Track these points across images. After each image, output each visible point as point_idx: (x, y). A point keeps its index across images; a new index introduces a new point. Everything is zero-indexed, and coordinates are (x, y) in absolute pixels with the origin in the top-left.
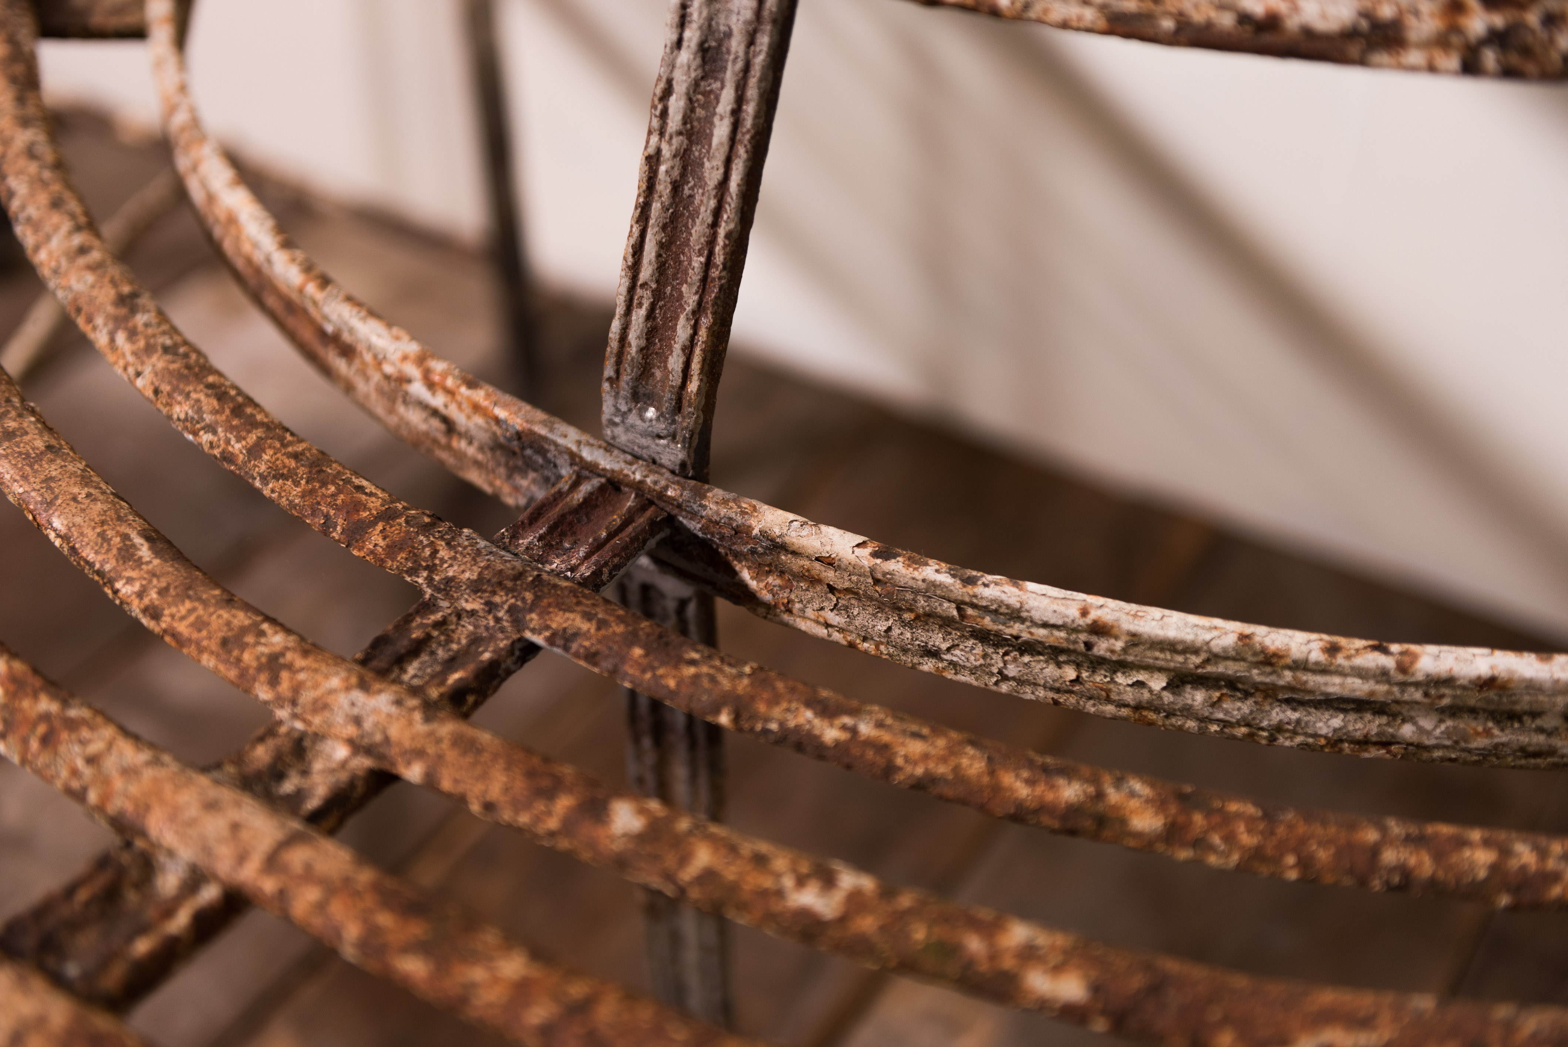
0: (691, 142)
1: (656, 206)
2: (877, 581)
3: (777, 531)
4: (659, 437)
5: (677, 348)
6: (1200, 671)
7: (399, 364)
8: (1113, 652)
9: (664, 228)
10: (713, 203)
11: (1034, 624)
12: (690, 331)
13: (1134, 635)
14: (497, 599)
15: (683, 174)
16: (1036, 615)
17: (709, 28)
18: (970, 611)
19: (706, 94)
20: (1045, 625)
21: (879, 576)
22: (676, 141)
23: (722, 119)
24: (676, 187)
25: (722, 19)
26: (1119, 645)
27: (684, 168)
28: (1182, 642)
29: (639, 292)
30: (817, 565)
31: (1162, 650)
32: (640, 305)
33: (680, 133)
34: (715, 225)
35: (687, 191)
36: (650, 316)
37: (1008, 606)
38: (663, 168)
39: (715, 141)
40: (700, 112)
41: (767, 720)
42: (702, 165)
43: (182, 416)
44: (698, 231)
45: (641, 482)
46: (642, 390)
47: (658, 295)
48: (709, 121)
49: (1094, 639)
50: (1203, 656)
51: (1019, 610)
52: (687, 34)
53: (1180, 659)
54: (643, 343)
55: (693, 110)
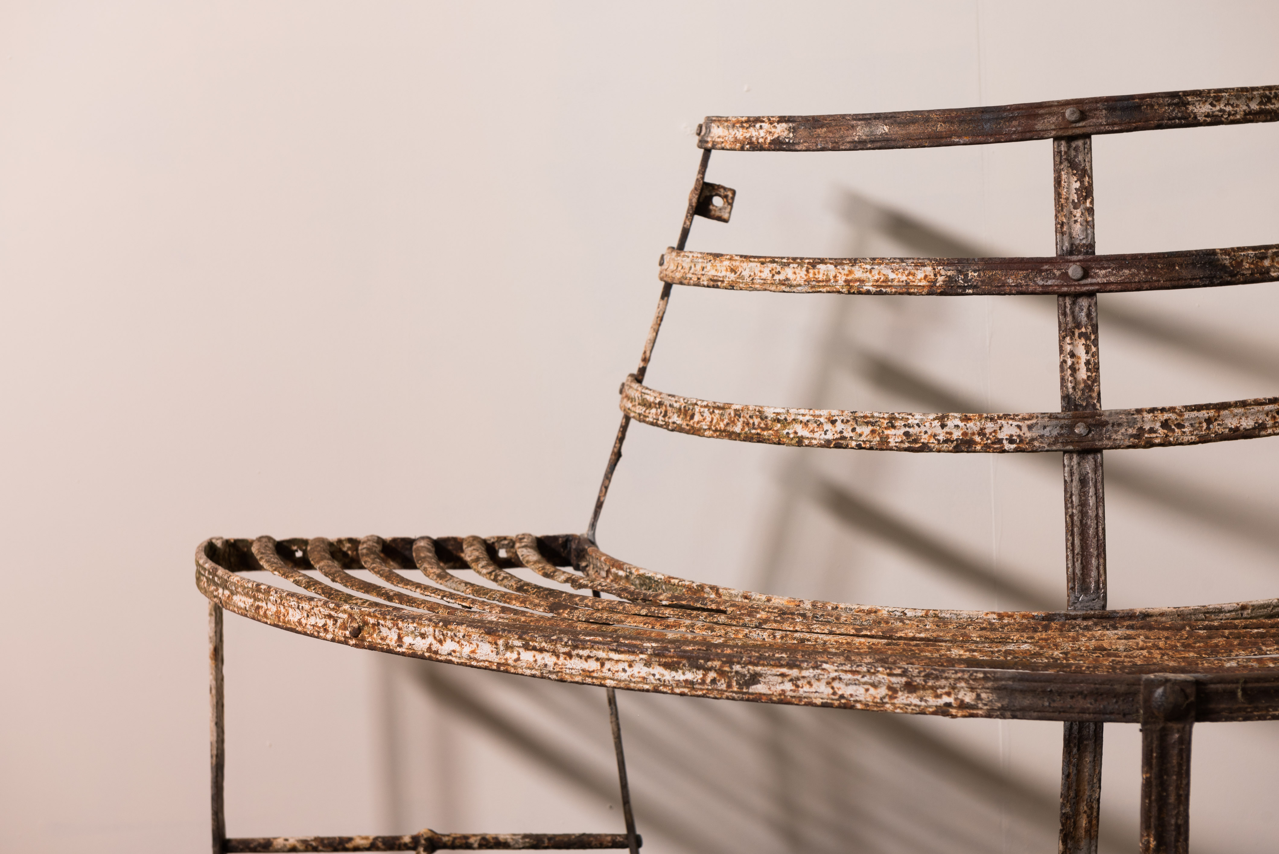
0: (1083, 508)
1: (1076, 529)
2: (1178, 615)
3: (1144, 611)
4: (1094, 600)
5: (1094, 569)
6: (1274, 611)
7: (985, 617)
8: (1248, 614)
9: (1080, 534)
10: (1095, 522)
11: (1226, 612)
12: (1097, 562)
13: (1253, 606)
14: (1104, 625)
15: (1082, 517)
16: (1226, 609)
17: (1080, 474)
18: (1207, 615)
19: (1084, 492)
20: (1230, 611)
21: (1179, 613)
22: (1078, 508)
23: (1092, 497)
24: (1081, 521)
25: (1083, 470)
26: (1249, 611)
27: (1082, 515)
28: (1266, 604)
29: (1076, 557)
30: (1159, 618)
31: (1261, 609)
32: (1077, 560)
33: (1079, 505)
34: (1097, 528)
35: (1084, 522)
36: (1082, 563)
37: (1218, 609)
38: (1075, 518)
39: (1091, 504)
40: (1083, 498)
41: (1198, 626)
42: (1088, 513)
43: (955, 627)
44: (1091, 532)
45: (1094, 614)
46: (1083, 588)
47: (1083, 556)
48: (1087, 499)
49: (1242, 612)
50: (1272, 607)
51: (1221, 609)
52: (1074, 478)
53: (1266, 610)
54: (1081, 572)
55: (1081, 498)
